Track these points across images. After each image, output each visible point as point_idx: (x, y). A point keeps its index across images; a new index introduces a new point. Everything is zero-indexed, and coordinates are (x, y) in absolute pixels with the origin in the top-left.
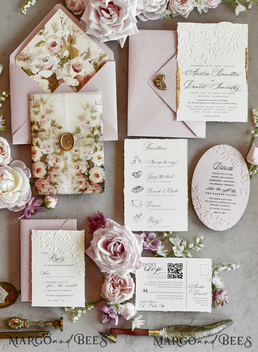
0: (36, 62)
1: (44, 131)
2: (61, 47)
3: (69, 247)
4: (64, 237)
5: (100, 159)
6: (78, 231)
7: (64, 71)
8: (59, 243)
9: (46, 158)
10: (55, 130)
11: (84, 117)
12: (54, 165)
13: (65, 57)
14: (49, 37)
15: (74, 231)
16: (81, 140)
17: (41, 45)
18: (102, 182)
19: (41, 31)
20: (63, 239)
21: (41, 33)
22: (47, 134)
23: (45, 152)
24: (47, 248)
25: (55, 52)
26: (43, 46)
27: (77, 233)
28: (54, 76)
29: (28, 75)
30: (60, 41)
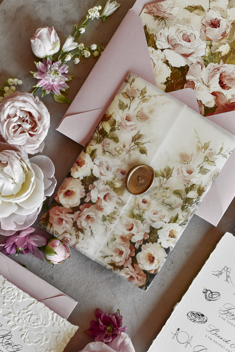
0: (171, 32)
1: (116, 140)
2: (224, 35)
3: (39, 338)
4: (42, 319)
5: (171, 237)
6: (68, 323)
7: (204, 73)
8: (28, 321)
9: (92, 183)
10: (133, 149)
11: (189, 159)
12: (97, 202)
13: (220, 53)
14: (215, 8)
15: (62, 319)
16: (162, 190)
17: (197, 11)
18: (152, 272)
20: (37, 319)
22: (118, 149)
23: (96, 173)
24: (5, 317)
25: (210, 37)
26: (198, 16)
27: (64, 324)
28: (185, 70)
29: (148, 43)
30: (228, 24)
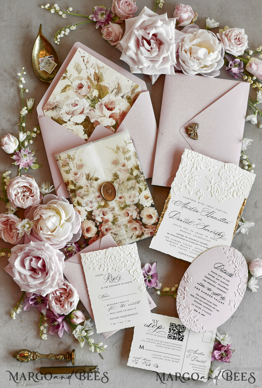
0: (65, 109)
2: (89, 87)
7: (97, 112)
9: (92, 215)
13: (95, 97)
14: (74, 80)
17: (67, 89)
19: (64, 75)
21: (64, 78)
25: (84, 94)
26: (70, 91)
28: (87, 119)
29: (60, 124)
30: (86, 81)
